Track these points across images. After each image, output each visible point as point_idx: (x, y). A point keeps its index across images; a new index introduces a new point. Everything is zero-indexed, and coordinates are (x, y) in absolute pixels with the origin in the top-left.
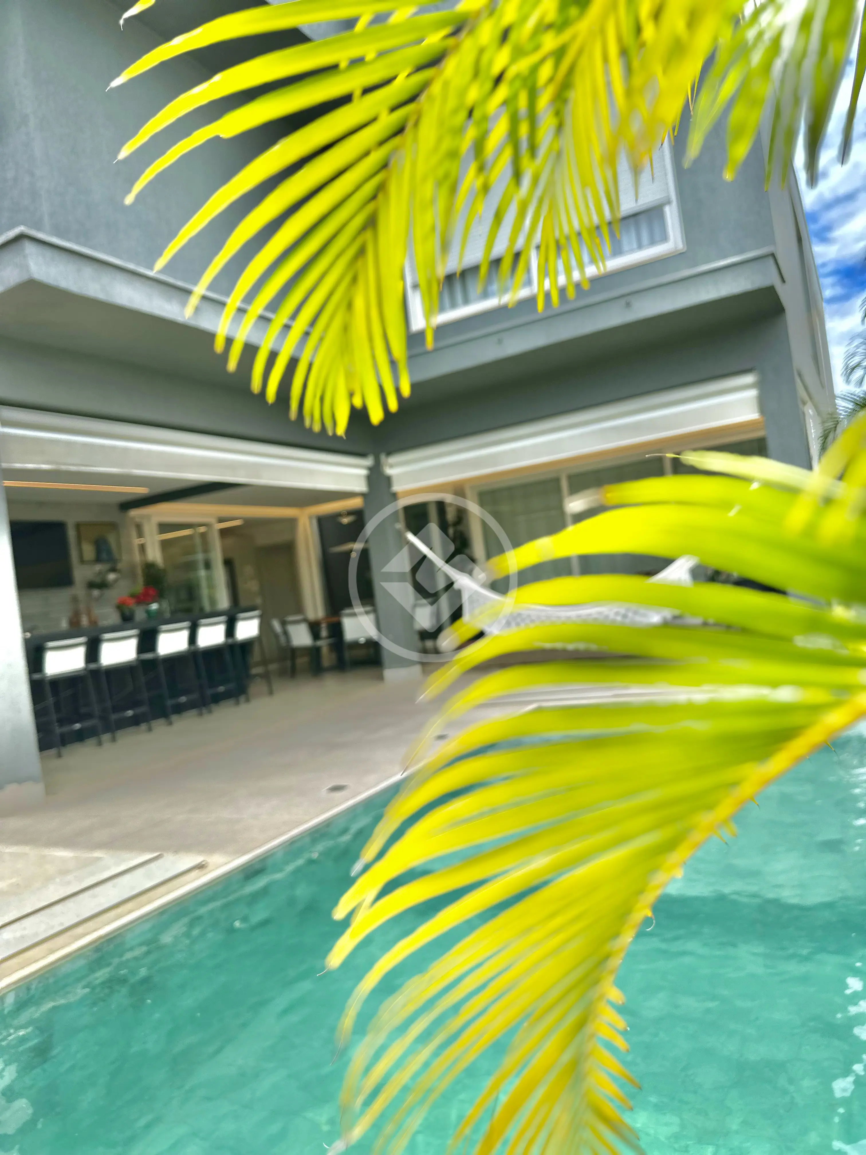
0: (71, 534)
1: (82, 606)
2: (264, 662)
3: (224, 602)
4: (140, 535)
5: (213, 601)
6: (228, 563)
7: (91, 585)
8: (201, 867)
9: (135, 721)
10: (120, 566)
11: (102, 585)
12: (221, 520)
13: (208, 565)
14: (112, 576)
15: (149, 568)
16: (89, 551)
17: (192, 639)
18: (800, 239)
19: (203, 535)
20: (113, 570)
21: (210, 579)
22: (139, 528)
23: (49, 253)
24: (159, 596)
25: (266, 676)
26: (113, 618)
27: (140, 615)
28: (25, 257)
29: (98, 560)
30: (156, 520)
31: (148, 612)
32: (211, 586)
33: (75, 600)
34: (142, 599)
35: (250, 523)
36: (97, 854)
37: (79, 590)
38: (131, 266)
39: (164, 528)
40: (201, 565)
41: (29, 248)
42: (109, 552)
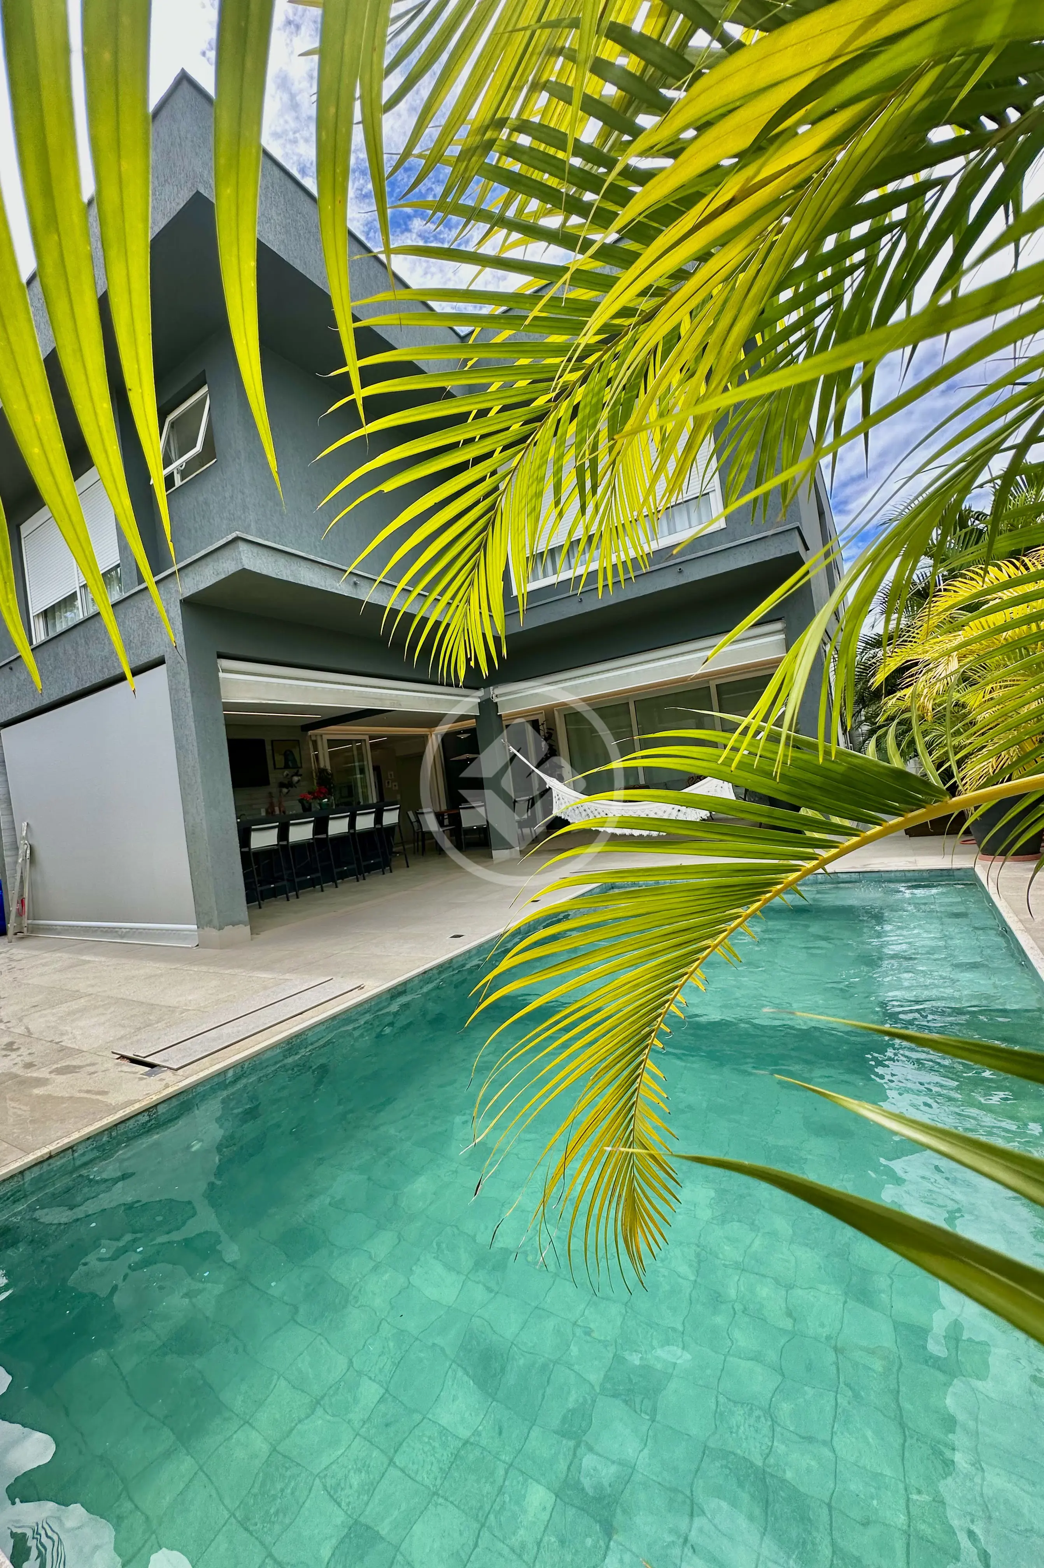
0: (268, 747)
1: (275, 800)
2: (403, 843)
3: (373, 799)
4: (316, 749)
5: (366, 798)
6: (376, 769)
7: (282, 785)
8: (360, 987)
9: (313, 883)
10: (301, 771)
11: (290, 785)
12: (371, 738)
13: (362, 771)
14: (296, 779)
15: (322, 771)
16: (280, 759)
17: (352, 824)
18: (821, 514)
19: (359, 748)
20: (297, 774)
21: (363, 780)
22: (315, 743)
23: (256, 549)
24: (329, 794)
25: (404, 853)
26: (298, 809)
27: (315, 806)
28: (240, 553)
29: (286, 767)
30: (326, 737)
31: (320, 804)
32: (365, 786)
33: (270, 795)
34: (317, 796)
35: (392, 739)
36: (287, 976)
37: (273, 788)
38: (312, 557)
39: (332, 743)
40: (358, 771)
41: (242, 546)
42: (294, 761)
